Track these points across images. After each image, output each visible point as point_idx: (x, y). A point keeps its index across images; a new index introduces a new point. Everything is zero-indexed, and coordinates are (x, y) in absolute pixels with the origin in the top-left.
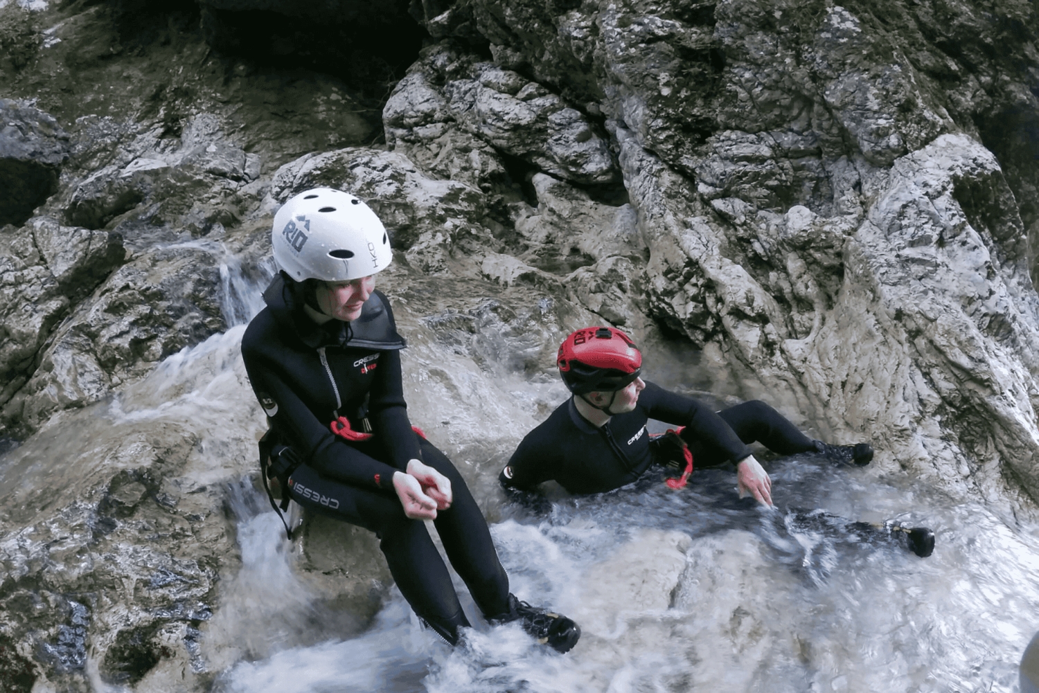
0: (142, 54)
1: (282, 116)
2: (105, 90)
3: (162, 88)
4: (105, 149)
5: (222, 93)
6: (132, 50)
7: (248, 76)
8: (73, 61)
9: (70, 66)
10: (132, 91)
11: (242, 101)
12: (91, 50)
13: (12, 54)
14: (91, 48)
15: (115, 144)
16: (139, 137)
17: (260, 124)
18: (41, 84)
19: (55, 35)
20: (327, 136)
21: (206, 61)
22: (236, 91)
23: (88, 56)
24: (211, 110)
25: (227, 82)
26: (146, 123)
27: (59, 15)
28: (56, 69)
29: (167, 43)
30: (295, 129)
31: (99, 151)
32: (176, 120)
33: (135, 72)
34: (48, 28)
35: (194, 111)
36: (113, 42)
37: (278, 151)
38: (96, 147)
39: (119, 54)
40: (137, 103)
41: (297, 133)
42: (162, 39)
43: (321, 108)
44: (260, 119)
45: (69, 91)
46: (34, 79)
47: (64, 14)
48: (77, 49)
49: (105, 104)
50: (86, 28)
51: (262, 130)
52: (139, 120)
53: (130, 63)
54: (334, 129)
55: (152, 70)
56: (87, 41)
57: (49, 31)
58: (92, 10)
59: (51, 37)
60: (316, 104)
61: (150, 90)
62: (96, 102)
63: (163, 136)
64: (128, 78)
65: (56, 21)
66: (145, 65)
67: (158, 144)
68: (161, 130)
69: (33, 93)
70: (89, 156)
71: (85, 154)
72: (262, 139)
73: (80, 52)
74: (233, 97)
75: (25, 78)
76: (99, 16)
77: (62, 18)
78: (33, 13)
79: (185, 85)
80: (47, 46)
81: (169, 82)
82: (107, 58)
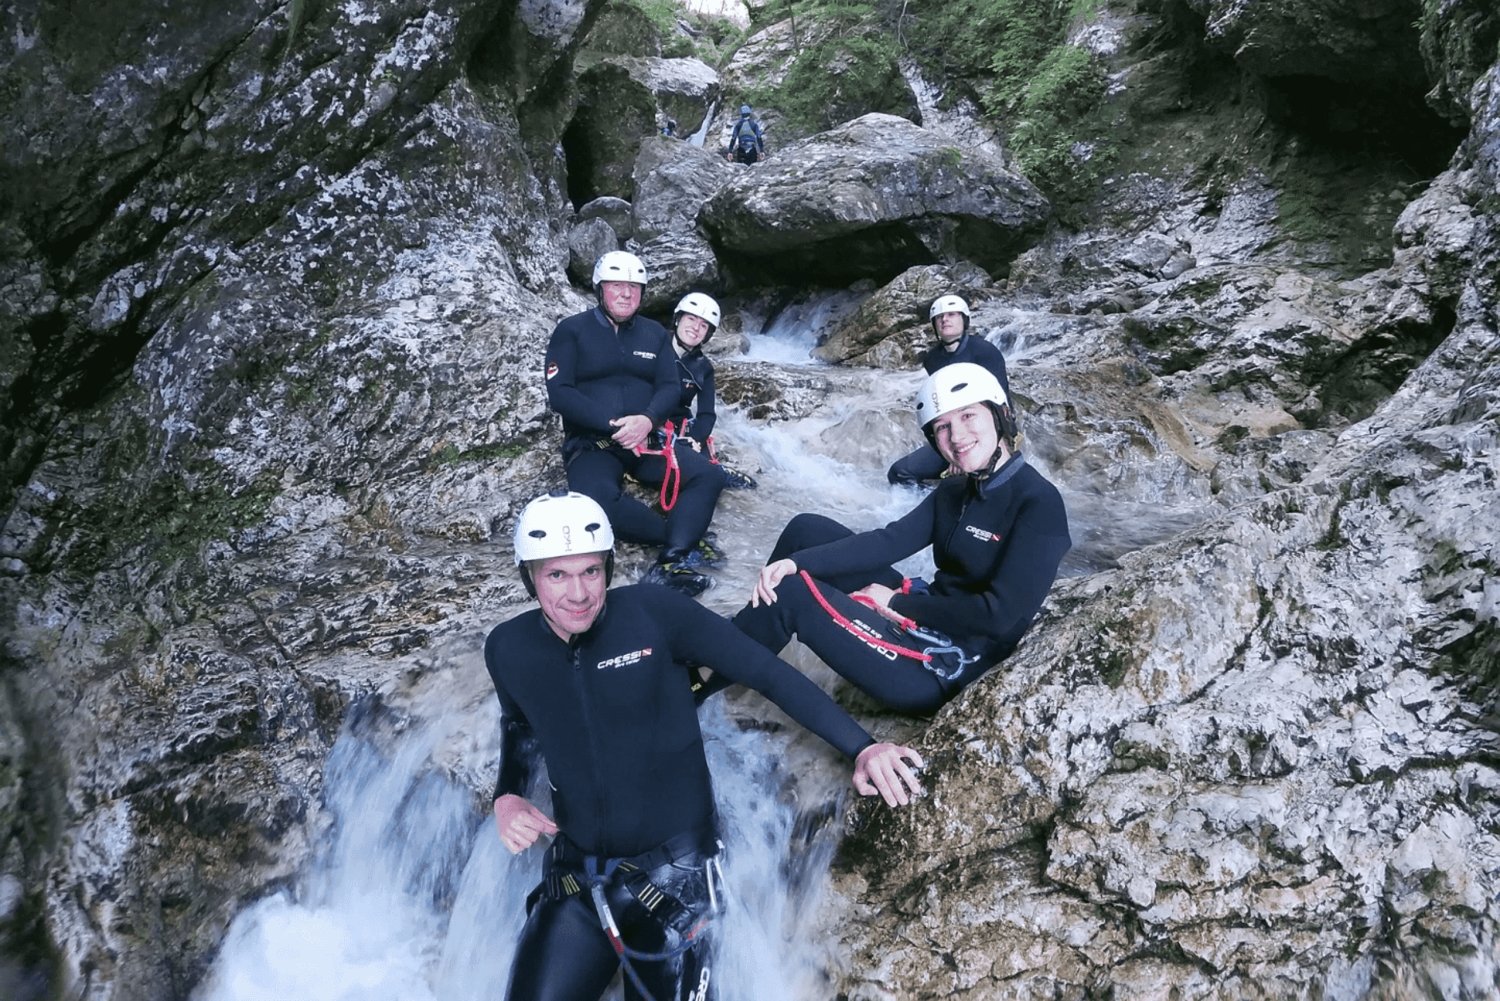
0: (1211, 112)
1: (1323, 213)
2: (1163, 149)
3: (1215, 157)
4: (1145, 213)
5: (1267, 173)
6: (1203, 105)
7: (1299, 155)
8: (1139, 114)
9: (1133, 117)
10: (1188, 155)
11: (1284, 187)
12: (1157, 102)
13: (1076, 96)
14: (1157, 99)
15: (1156, 210)
16: (1180, 208)
17: (1293, 220)
18: (1100, 131)
19: (1121, 81)
20: (1365, 247)
21: (1258, 133)
22: (1281, 174)
23: (1153, 108)
24: (1250, 192)
25: (1274, 161)
26: (1190, 193)
27: (1129, 59)
28: (1119, 117)
29: (1236, 102)
30: (1330, 232)
31: (1139, 213)
32: (1220, 196)
33: (1198, 135)
34: (1115, 72)
35: (1236, 190)
36: (1181, 95)
37: (1299, 256)
38: (1138, 208)
39: (1188, 109)
40: (1190, 168)
41: (1331, 237)
42: (1232, 98)
43: (1372, 209)
44: (1295, 213)
45: (1130, 143)
46: (1095, 125)
47: (1134, 59)
48: (1142, 99)
49: (1159, 164)
50: (1152, 76)
51: (1292, 228)
52: (1186, 189)
53: (1197, 121)
54: (1379, 240)
55: (1213, 133)
56: (1152, 92)
57: (1115, 77)
58: (1161, 56)
59: (1118, 81)
60: (1367, 203)
61: (1204, 157)
62: (1151, 161)
63: (1202, 212)
64: (1190, 138)
65: (1124, 65)
66: (1209, 127)
67: (1194, 220)
68: (1202, 205)
69: (1092, 140)
70: (1129, 215)
71: (1127, 212)
72: (1288, 238)
73: (1146, 102)
74: (1276, 181)
75: (1087, 123)
76: (1168, 63)
77: (1132, 63)
78: (1101, 55)
79: (1234, 158)
80: (1112, 92)
81: (1222, 153)
82: (1174, 113)
